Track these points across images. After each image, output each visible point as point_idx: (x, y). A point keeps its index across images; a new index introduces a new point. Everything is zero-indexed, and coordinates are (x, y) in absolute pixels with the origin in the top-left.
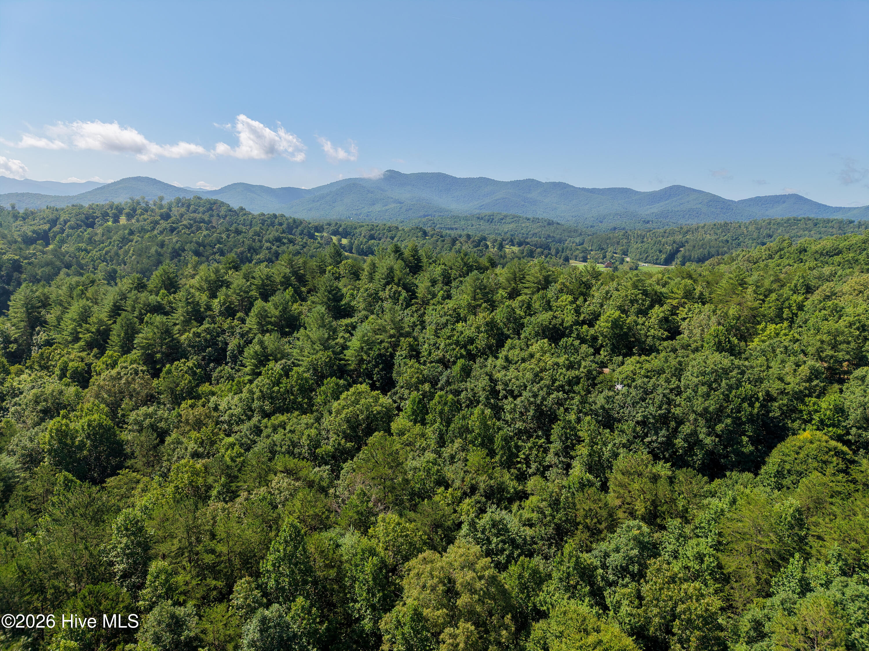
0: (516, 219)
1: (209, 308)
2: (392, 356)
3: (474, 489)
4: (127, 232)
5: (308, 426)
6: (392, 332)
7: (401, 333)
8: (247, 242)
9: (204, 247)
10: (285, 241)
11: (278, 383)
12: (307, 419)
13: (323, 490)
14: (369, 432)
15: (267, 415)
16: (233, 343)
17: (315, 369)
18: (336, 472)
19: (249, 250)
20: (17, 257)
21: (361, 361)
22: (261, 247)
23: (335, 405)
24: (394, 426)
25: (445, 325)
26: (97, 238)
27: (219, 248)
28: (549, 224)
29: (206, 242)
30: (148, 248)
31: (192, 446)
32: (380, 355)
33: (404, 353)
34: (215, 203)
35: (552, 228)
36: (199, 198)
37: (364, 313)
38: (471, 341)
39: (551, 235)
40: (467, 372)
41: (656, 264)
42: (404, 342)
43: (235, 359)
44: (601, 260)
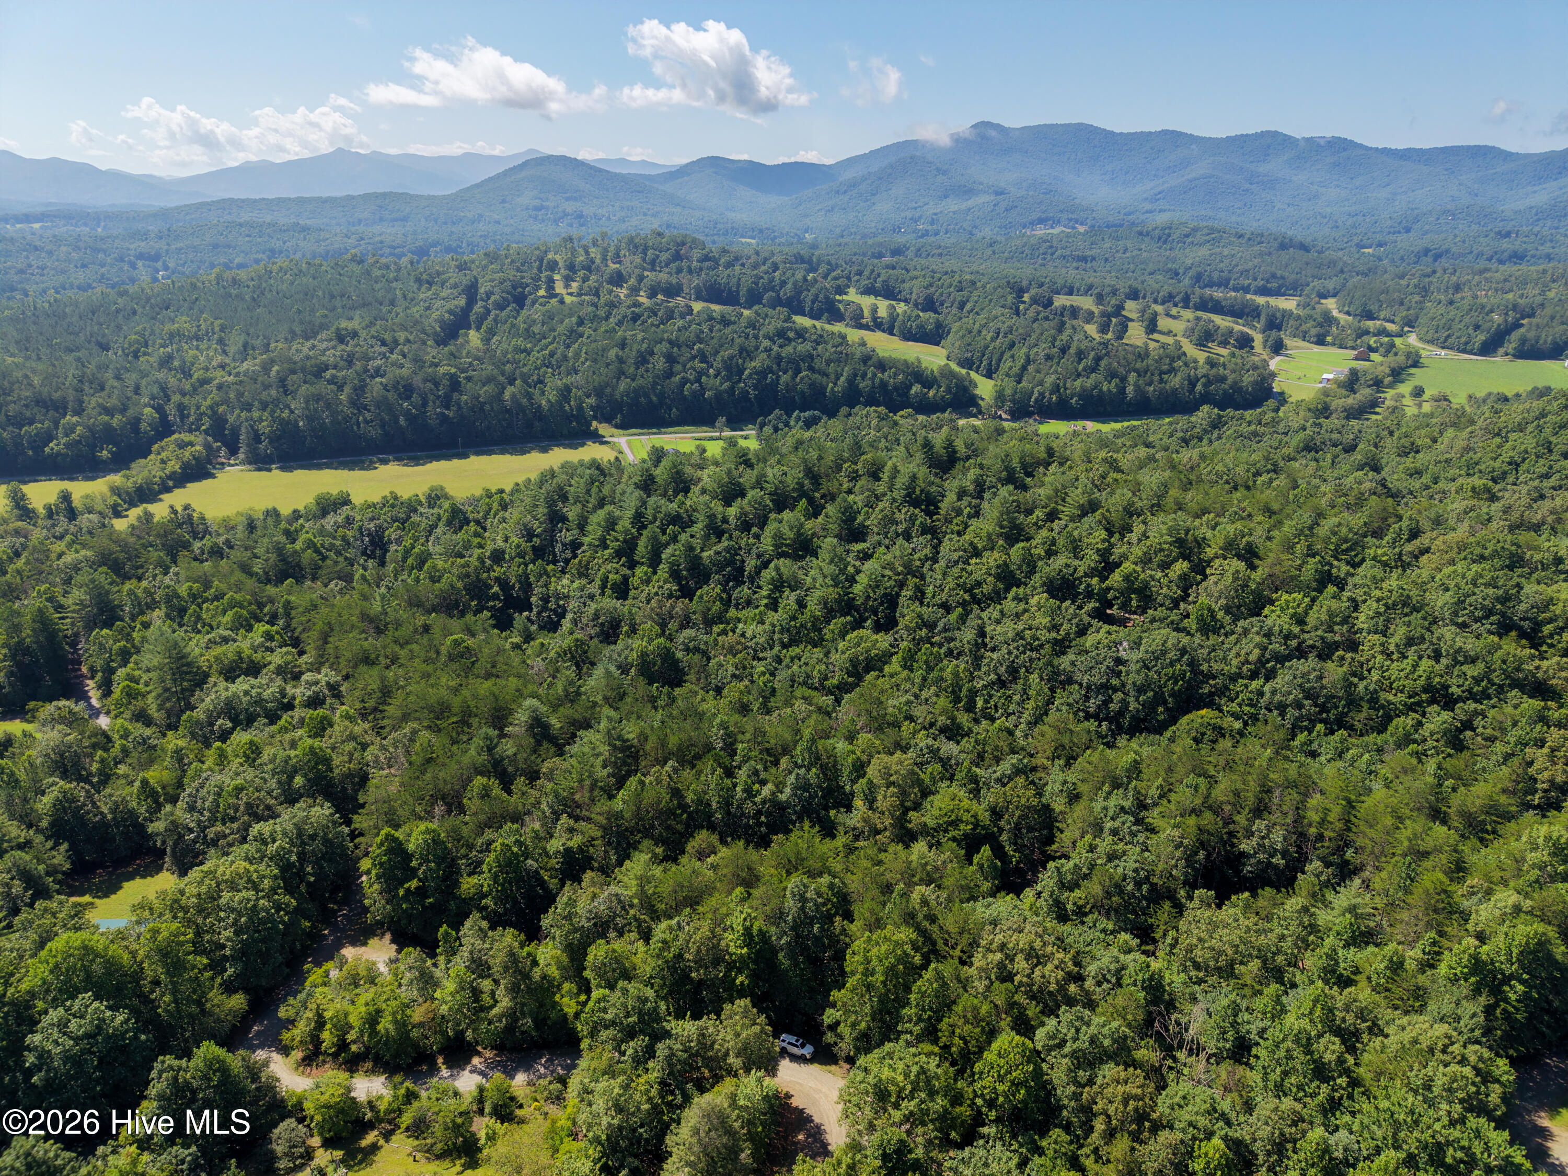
0: (1215, 235)
1: (725, 520)
2: (898, 595)
3: (932, 725)
4: (574, 320)
5: (819, 661)
6: (900, 569)
7: (910, 570)
8: (738, 341)
9: (679, 347)
10: (791, 335)
11: (793, 618)
12: (818, 653)
13: (829, 714)
14: (868, 670)
15: (785, 646)
16: (751, 563)
17: (825, 604)
18: (838, 701)
19: (741, 353)
20: (453, 370)
21: (868, 597)
22: (757, 348)
23: (841, 645)
24: (887, 669)
25: (957, 562)
26: (536, 329)
27: (699, 350)
28: (1283, 247)
29: (682, 339)
30: (605, 350)
31: (731, 669)
32: (885, 595)
33: (909, 593)
34: (683, 244)
35: (1285, 256)
36: (660, 234)
37: (877, 538)
38: (979, 584)
39: (1279, 273)
40: (963, 619)
41: (1464, 351)
42: (912, 581)
43: (752, 580)
44: (1350, 343)
